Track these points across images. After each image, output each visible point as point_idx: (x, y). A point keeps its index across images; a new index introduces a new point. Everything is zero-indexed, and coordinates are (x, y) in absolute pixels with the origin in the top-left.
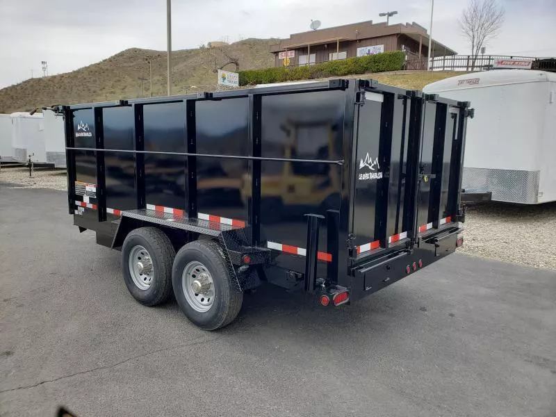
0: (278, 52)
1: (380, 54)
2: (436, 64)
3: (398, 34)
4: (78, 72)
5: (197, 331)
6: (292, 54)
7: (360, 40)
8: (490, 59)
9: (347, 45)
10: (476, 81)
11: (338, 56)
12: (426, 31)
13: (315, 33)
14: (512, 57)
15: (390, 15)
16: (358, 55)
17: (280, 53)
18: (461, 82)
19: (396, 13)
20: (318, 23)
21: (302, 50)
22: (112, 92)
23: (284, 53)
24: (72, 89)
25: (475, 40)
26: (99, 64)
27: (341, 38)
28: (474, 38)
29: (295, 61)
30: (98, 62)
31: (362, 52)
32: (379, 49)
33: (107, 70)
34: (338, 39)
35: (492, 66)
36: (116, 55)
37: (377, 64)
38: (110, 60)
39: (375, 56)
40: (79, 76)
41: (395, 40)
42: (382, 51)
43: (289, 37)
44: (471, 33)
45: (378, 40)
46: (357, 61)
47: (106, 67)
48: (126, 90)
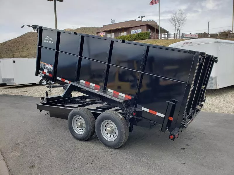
0: (98, 33)
1: (140, 33)
2: (163, 36)
3: (146, 25)
4: (6, 42)
5: (110, 149)
6: (104, 34)
7: (132, 27)
8: (183, 34)
9: (127, 29)
10: (191, 43)
11: (123, 34)
12: (157, 23)
13: (113, 25)
14: (190, 33)
15: (142, 17)
16: (131, 33)
17: (99, 33)
18: (184, 43)
19: (144, 16)
20: (114, 21)
21: (108, 32)
22: (22, 51)
23: (101, 33)
24: (3, 50)
25: (177, 27)
26: (15, 39)
27: (124, 27)
29: (106, 35)
30: (15, 38)
31: (133, 32)
32: (139, 31)
33: (19, 41)
34: (123, 27)
35: (183, 37)
36: (23, 35)
37: (139, 37)
38: (21, 37)
39: (139, 34)
40: (6, 44)
41: (145, 27)
42: (141, 32)
43: (102, 27)
44: (175, 24)
45: (139, 27)
46: (131, 36)
47: (19, 40)
48: (29, 50)
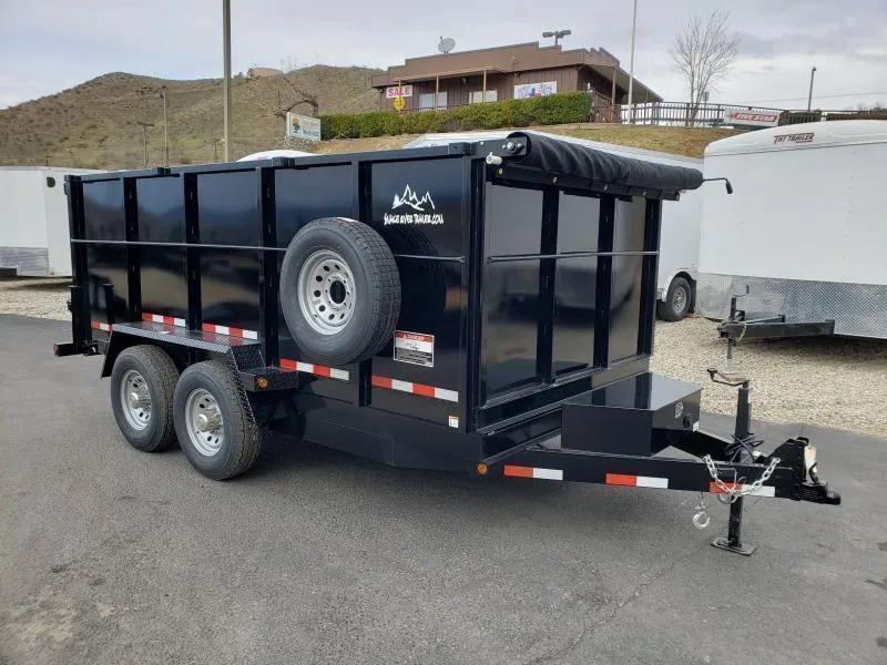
0: (386, 87)
1: (553, 96)
2: (640, 114)
3: (578, 65)
4: (18, 108)
6: (408, 91)
7: (520, 73)
8: (719, 110)
9: (498, 80)
10: (810, 136)
11: (485, 97)
12: (618, 62)
13: (446, 58)
14: (750, 108)
15: (560, 35)
16: (516, 96)
17: (388, 89)
18: (779, 138)
19: (569, 32)
20: (451, 43)
21: (425, 86)
22: (81, 146)
23: (394, 88)
24: (7, 139)
25: (696, 79)
26: (56, 97)
27: (490, 68)
28: (693, 76)
29: (412, 103)
30: (55, 94)
31: (521, 91)
32: (549, 88)
33: (72, 107)
34: (485, 68)
35: (722, 120)
36: (87, 83)
37: (547, 111)
38: (78, 90)
39: (546, 98)
40: (20, 116)
41: (574, 74)
42: (554, 91)
43: (403, 64)
44: (689, 69)
45: (548, 74)
46: (517, 105)
47: (70, 103)
48: (107, 142)
